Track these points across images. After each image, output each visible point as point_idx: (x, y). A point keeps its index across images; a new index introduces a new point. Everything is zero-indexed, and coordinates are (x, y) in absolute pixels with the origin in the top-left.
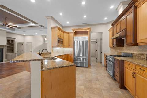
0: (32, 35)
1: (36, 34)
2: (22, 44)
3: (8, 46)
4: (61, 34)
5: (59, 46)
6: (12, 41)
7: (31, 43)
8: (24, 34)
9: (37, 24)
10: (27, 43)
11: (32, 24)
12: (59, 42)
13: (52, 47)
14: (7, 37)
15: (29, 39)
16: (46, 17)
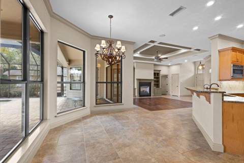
0: (179, 64)
1: (186, 61)
2: (166, 76)
3: (155, 80)
4: (238, 58)
5: (233, 78)
6: (158, 74)
7: (178, 74)
8: (170, 64)
9: (190, 48)
10: (172, 75)
11: (183, 51)
12: (234, 72)
13: (220, 80)
14: (154, 70)
15: (174, 69)
16: (209, 38)
